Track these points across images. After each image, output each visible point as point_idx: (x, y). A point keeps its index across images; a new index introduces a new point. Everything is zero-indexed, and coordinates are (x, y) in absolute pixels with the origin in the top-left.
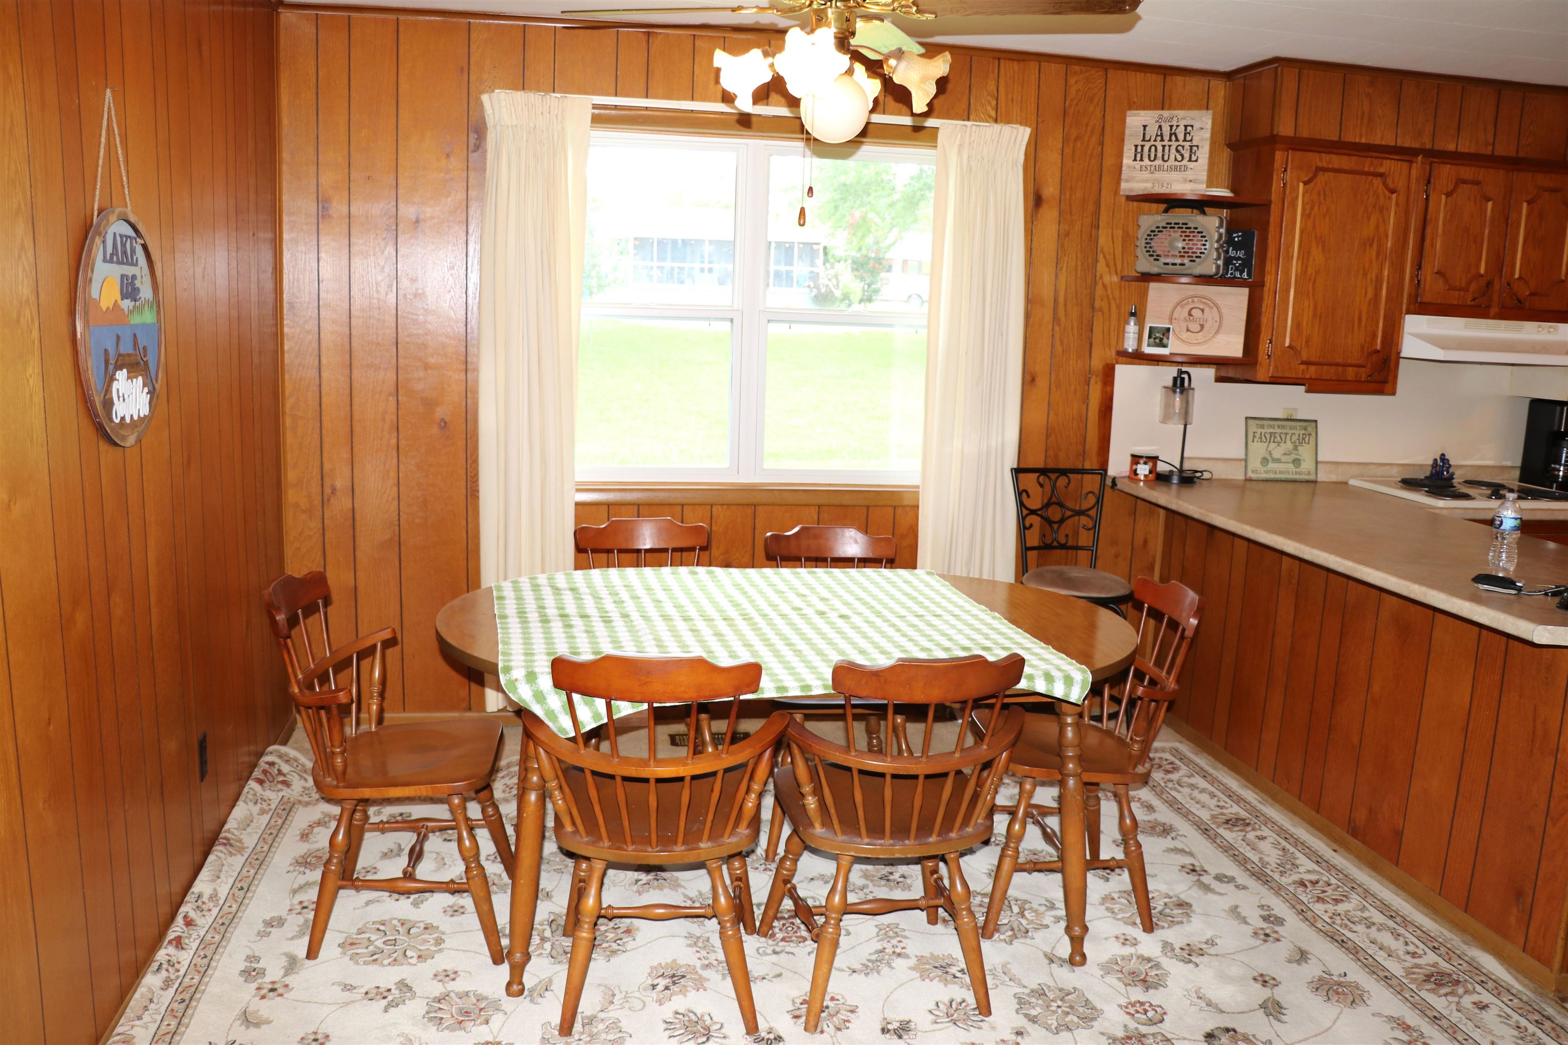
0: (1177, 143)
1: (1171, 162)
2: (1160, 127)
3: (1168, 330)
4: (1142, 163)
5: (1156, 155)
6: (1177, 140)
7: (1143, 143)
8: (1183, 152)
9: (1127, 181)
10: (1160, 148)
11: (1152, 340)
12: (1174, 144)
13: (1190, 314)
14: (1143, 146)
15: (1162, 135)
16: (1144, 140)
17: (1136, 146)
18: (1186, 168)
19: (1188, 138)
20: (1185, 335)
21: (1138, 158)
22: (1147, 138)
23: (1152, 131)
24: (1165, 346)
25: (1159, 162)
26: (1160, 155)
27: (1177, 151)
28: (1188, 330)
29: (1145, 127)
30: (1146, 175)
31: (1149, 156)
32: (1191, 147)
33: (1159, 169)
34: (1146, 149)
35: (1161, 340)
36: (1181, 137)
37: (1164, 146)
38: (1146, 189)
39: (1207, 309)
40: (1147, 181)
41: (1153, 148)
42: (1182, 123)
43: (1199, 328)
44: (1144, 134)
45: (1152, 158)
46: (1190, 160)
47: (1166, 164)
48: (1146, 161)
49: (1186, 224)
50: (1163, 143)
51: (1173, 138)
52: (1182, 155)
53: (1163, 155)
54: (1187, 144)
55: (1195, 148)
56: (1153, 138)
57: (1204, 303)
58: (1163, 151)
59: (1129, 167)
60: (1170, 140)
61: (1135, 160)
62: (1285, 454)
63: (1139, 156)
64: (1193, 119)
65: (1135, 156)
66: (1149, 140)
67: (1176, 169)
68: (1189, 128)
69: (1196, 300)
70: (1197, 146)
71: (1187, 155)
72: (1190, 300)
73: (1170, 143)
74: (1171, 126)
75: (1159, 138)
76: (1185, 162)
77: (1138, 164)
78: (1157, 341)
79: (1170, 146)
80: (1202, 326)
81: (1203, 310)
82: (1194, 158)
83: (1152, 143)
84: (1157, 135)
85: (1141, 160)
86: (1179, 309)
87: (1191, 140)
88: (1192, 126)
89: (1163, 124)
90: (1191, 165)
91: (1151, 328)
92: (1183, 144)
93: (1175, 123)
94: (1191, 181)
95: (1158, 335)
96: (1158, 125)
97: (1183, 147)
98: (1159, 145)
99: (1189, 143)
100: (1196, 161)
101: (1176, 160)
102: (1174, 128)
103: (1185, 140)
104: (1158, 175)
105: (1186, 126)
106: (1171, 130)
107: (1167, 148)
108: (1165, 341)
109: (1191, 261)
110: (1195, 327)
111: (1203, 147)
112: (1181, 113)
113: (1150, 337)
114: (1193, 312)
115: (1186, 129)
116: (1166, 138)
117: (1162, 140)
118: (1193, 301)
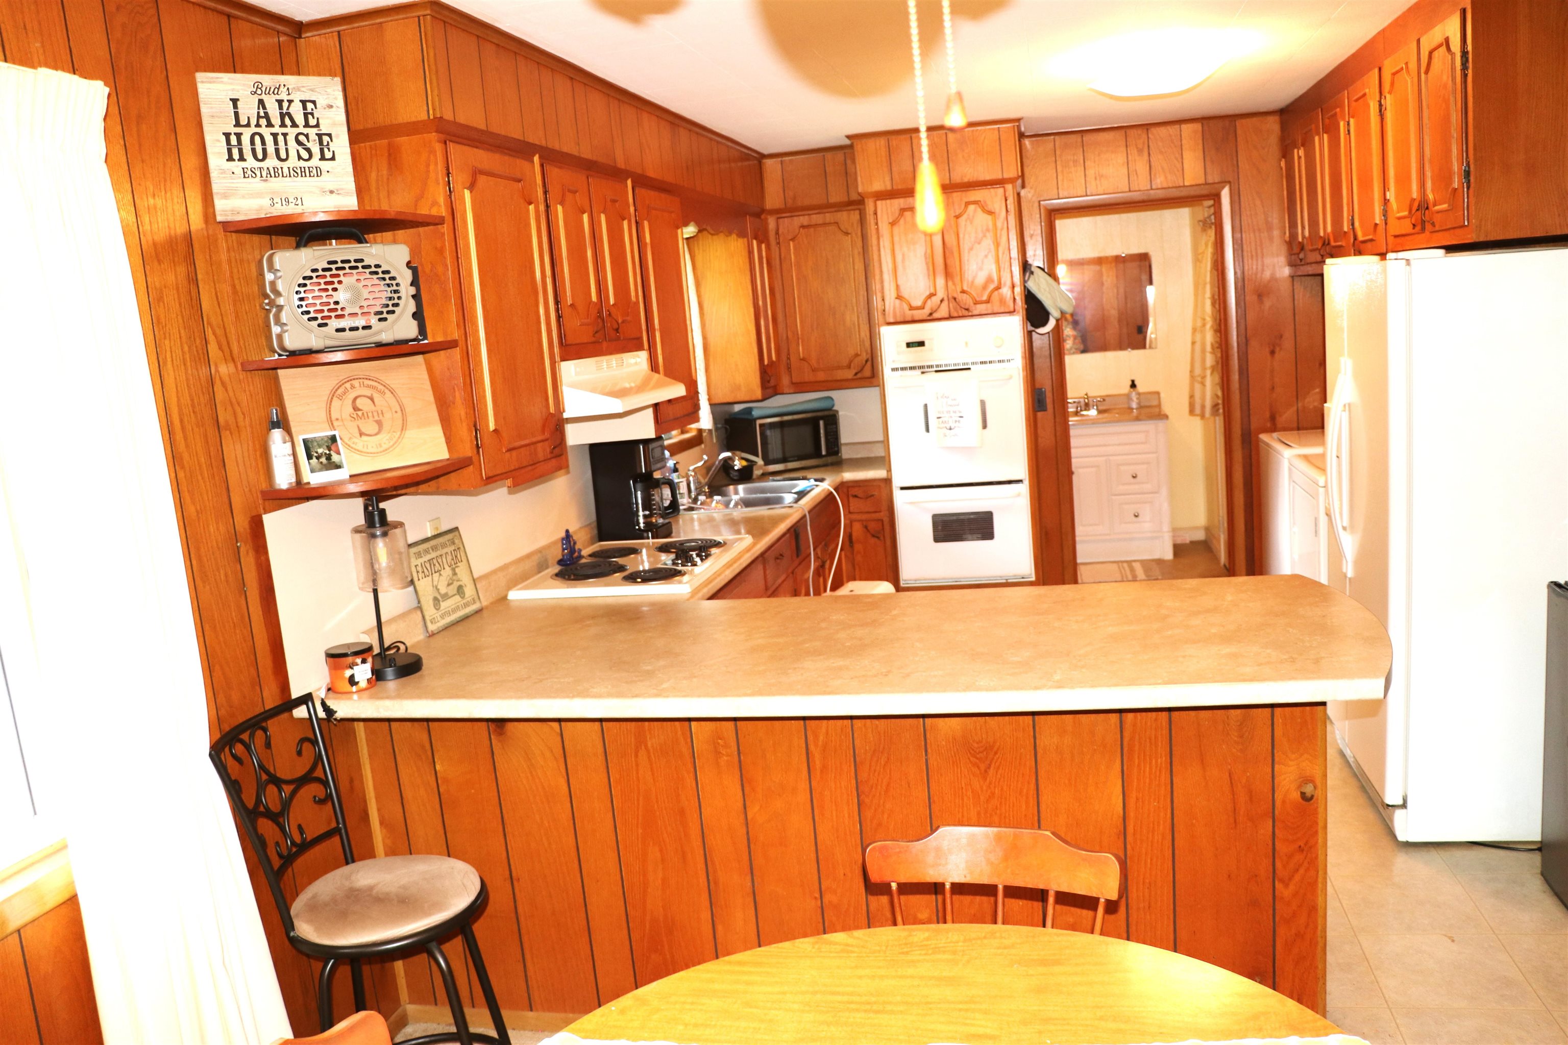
0: (296, 131)
1: (293, 161)
2: (261, 102)
3: (333, 439)
4: (243, 164)
5: (265, 151)
6: (294, 125)
7: (238, 130)
8: (309, 145)
9: (225, 196)
10: (269, 140)
11: (314, 461)
12: (292, 132)
13: (356, 409)
14: (239, 135)
15: (267, 116)
16: (238, 124)
17: (227, 135)
18: (319, 172)
19: (312, 122)
20: (360, 443)
21: (236, 155)
22: (244, 121)
23: (248, 109)
24: (338, 467)
25: (272, 162)
26: (271, 149)
27: (299, 143)
28: (361, 434)
29: (235, 101)
30: (255, 184)
31: (254, 151)
32: (320, 136)
33: (276, 173)
34: (246, 140)
35: (329, 457)
36: (300, 120)
37: (275, 135)
38: (261, 209)
39: (376, 397)
40: (259, 195)
41: (257, 138)
42: (297, 97)
43: (376, 428)
44: (236, 115)
45: (260, 156)
46: (323, 158)
47: (285, 165)
48: (251, 162)
49: (362, 260)
50: (274, 130)
51: (287, 121)
52: (308, 150)
53: (277, 151)
54: (312, 132)
55: (326, 139)
56: (253, 122)
57: (368, 386)
58: (276, 142)
59: (223, 172)
60: (283, 125)
61: (230, 158)
62: (449, 585)
63: (235, 152)
64: (312, 90)
65: (230, 152)
66: (248, 125)
67: (303, 172)
68: (310, 106)
69: (356, 383)
70: (330, 135)
71: (316, 150)
72: (348, 385)
73: (284, 130)
74: (280, 102)
75: (263, 122)
76: (315, 161)
77: (237, 166)
78: (323, 460)
79: (285, 135)
80: (379, 423)
81: (372, 399)
82: (328, 155)
83: (254, 129)
84: (259, 117)
85: (242, 158)
86: (336, 403)
87: (317, 126)
88: (314, 102)
89: (263, 97)
90: (324, 165)
91: (305, 441)
92: (306, 131)
93: (284, 96)
94: (332, 192)
95: (320, 451)
96: (256, 99)
97: (307, 136)
98: (266, 132)
99: (315, 130)
100: (333, 159)
101: (300, 158)
102: (285, 105)
103: (307, 125)
104: (276, 184)
105: (304, 103)
106: (281, 107)
107: (281, 138)
108: (335, 458)
109: (380, 320)
110: (369, 427)
111: (338, 136)
112: (290, 80)
113: (309, 457)
114: (360, 403)
115: (305, 108)
116: (276, 121)
117: (270, 125)
118: (353, 387)
